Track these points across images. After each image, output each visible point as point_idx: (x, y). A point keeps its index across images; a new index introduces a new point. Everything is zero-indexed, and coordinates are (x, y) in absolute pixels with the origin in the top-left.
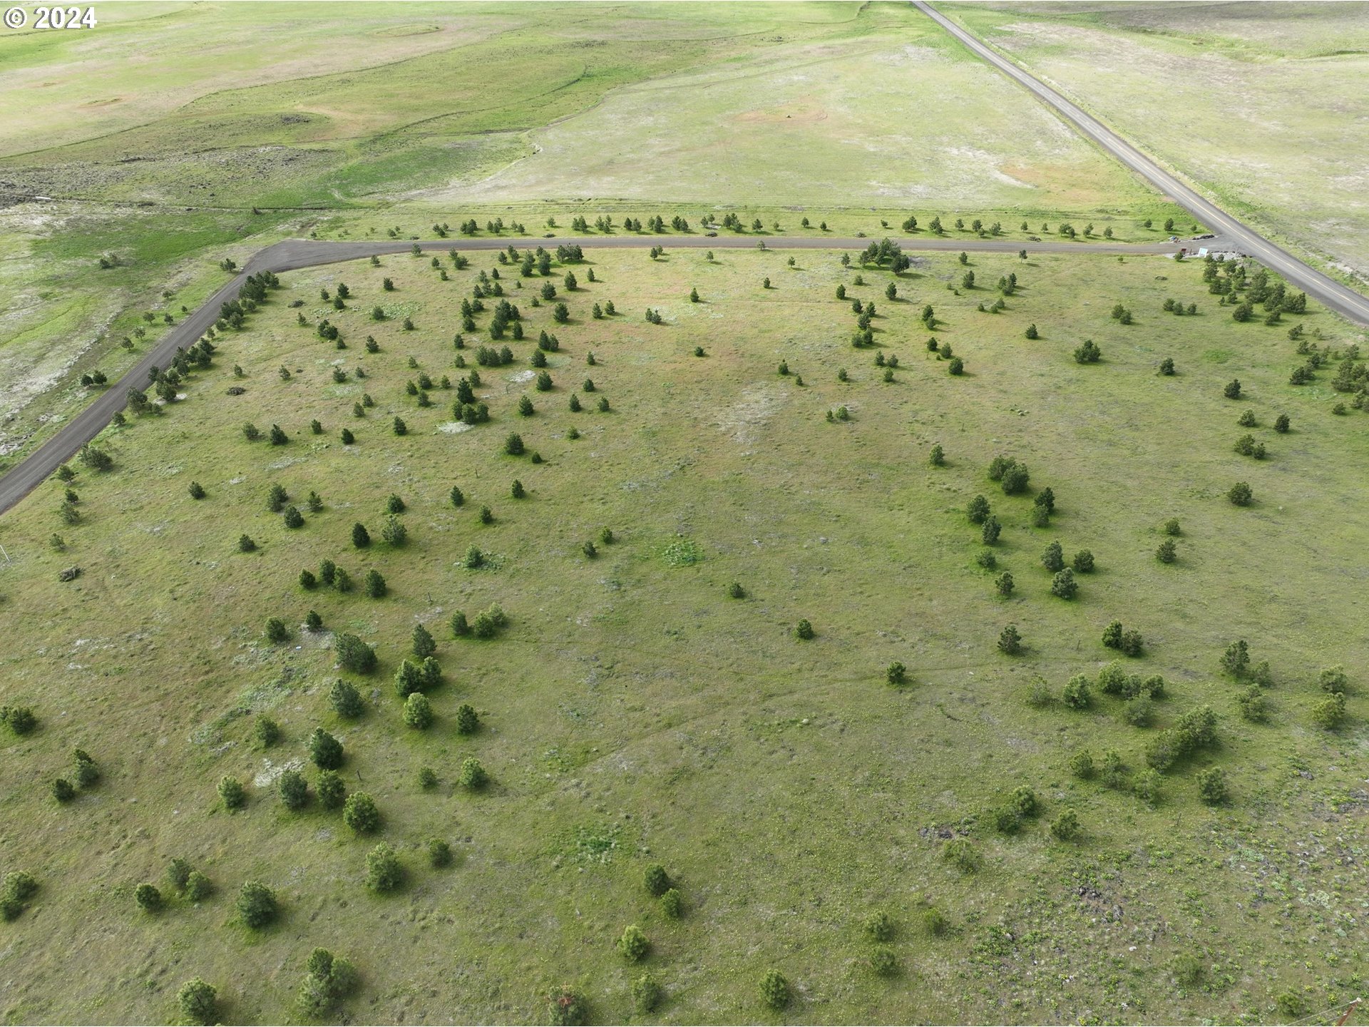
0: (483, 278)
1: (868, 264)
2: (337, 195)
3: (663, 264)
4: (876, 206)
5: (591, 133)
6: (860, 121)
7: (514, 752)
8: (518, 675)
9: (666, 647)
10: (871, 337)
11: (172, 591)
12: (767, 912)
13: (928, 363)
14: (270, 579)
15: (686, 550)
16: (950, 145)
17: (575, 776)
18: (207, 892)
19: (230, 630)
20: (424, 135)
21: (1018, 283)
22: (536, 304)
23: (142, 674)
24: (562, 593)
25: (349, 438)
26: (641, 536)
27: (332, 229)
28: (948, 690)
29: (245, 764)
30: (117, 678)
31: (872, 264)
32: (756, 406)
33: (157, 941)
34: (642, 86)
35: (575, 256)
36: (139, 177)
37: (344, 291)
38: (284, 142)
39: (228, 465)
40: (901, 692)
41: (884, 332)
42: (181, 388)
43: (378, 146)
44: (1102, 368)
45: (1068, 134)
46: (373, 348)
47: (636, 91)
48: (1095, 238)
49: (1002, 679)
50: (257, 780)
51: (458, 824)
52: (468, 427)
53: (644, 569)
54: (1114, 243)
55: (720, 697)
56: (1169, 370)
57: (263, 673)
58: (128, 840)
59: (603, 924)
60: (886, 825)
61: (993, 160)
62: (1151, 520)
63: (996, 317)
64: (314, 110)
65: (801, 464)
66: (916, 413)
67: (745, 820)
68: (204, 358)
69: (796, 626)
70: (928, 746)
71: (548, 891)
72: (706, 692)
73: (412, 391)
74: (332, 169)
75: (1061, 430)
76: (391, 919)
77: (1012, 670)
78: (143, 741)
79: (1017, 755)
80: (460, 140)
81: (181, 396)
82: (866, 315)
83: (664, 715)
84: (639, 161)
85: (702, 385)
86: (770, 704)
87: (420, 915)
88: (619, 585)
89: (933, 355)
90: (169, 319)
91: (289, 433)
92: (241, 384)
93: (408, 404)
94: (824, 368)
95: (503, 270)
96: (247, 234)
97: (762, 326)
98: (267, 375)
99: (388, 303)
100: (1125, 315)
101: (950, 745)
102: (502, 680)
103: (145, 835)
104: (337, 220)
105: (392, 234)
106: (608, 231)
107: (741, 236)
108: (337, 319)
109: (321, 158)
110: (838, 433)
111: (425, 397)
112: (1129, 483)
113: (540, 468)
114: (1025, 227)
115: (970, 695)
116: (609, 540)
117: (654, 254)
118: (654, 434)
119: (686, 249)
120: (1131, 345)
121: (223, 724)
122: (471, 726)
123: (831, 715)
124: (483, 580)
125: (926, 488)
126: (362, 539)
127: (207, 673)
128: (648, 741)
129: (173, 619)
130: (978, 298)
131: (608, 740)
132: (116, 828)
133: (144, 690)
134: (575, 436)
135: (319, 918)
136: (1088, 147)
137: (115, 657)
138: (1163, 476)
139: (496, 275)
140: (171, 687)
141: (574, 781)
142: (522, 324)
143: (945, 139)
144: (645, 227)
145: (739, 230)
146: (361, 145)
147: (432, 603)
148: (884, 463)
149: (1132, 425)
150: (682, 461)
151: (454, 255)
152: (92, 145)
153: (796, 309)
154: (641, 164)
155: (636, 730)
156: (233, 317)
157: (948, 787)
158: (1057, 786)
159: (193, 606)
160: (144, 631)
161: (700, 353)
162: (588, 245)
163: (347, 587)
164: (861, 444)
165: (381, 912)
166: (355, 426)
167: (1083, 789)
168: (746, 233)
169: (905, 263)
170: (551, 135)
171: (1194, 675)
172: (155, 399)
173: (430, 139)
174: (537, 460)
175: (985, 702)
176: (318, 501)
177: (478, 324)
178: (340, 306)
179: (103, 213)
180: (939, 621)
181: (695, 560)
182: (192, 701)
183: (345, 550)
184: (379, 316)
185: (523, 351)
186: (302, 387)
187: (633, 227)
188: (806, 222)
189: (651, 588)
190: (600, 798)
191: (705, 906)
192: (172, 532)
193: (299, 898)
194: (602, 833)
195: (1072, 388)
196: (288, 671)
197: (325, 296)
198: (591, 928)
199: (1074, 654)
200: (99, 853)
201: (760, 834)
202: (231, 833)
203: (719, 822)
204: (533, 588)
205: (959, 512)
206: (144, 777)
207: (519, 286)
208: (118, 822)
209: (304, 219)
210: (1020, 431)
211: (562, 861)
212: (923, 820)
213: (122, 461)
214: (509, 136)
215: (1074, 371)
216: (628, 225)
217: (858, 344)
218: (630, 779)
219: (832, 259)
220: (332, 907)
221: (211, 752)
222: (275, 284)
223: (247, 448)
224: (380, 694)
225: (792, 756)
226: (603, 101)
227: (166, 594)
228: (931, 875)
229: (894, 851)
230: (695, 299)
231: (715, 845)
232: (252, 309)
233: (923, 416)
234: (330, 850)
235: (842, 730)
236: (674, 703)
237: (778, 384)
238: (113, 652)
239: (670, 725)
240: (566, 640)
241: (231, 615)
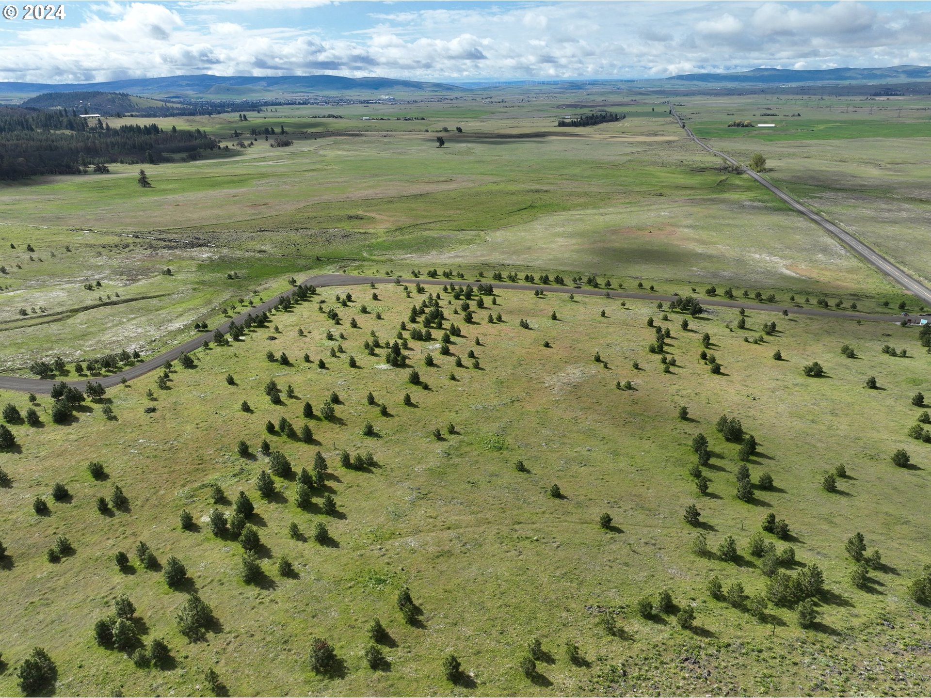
0: (431, 298)
1: (674, 310)
2: (365, 255)
3: (541, 300)
4: (691, 281)
5: (523, 234)
6: (697, 237)
7: (350, 527)
8: (369, 490)
9: (465, 489)
10: (662, 348)
11: (197, 424)
12: (468, 631)
13: (698, 366)
14: (251, 425)
15: (498, 442)
16: (755, 252)
17: (381, 544)
18: (153, 565)
19: (219, 446)
20: (425, 230)
21: (777, 329)
22: (456, 312)
23: (165, 460)
24: (413, 454)
25: (322, 365)
26: (473, 432)
27: (355, 270)
28: (639, 537)
29: (200, 510)
30: (152, 460)
31: (678, 310)
32: (573, 375)
33: (118, 584)
34: (563, 213)
35: (489, 291)
36: (263, 239)
37: (349, 297)
38: (345, 228)
39: (252, 371)
40: (607, 533)
41: (673, 346)
42: (243, 335)
43: (397, 233)
44: (823, 380)
45: (843, 252)
46: (354, 325)
47: (558, 215)
48: (844, 309)
49: (680, 537)
50: (203, 518)
51: (302, 557)
52: (392, 367)
53: (468, 449)
54: (857, 313)
55: (487, 519)
56: (872, 384)
57: (228, 469)
58: (125, 535)
59: (364, 619)
60: (565, 600)
61: (782, 262)
62: (827, 467)
63: (757, 346)
64: (367, 214)
65: (590, 408)
66: (679, 390)
67: (474, 582)
68: (262, 321)
69: (549, 489)
70: (612, 564)
71: (340, 598)
72: (479, 515)
73: (367, 346)
74: (367, 242)
75: (779, 410)
76: (245, 595)
77: (689, 534)
78: (152, 490)
79: (672, 578)
80: (444, 233)
81: (241, 338)
82: (663, 336)
83: (448, 522)
84: (546, 249)
85: (542, 362)
86: (517, 527)
87: (261, 597)
88: (449, 454)
89: (703, 362)
90: (251, 303)
91: (291, 360)
92: (276, 335)
93: (362, 353)
94: (626, 361)
95: (443, 295)
96: (310, 269)
97: (592, 336)
98: (291, 333)
99: (371, 305)
100: (849, 351)
101: (628, 566)
102: (359, 491)
103: (134, 534)
104: (361, 266)
105: (387, 274)
106: (513, 281)
107: (597, 289)
108: (341, 311)
109: (363, 236)
110: (621, 395)
111: (373, 350)
112: (819, 445)
113: (426, 392)
114: (793, 299)
115: (653, 542)
116: (452, 431)
117: (537, 294)
118: (502, 383)
119: (559, 294)
120: (849, 369)
121: (196, 490)
122: (332, 510)
123: (554, 538)
124: (370, 442)
125: (670, 430)
126: (308, 412)
127: (199, 464)
128: (434, 534)
129: (192, 437)
130: (747, 334)
131: (408, 530)
132: (122, 528)
133: (163, 467)
134: (453, 378)
135: (205, 588)
136: (856, 260)
137: (156, 450)
138: (846, 443)
139: (438, 296)
140: (177, 468)
141: (379, 547)
142: (443, 322)
143: (753, 249)
144: (537, 280)
145: (596, 286)
146: (387, 232)
147: (335, 449)
148: (646, 414)
149: (833, 413)
150: (513, 399)
151: (418, 285)
152: (245, 223)
153: (618, 329)
154: (548, 250)
155: (428, 528)
156: (284, 304)
157: (616, 587)
158: (694, 600)
159: (205, 432)
160: (175, 440)
161: (547, 345)
162: (499, 287)
163: (292, 435)
164: (634, 402)
165: (240, 592)
166: (328, 360)
167: (712, 604)
168: (600, 288)
169: (701, 311)
170: (498, 234)
171: (825, 556)
172: (229, 338)
173: (428, 232)
174: (426, 387)
175: (662, 547)
176: (292, 391)
177: (418, 319)
178: (344, 304)
179: (238, 254)
180: (649, 501)
181: (501, 448)
182: (185, 477)
183: (297, 417)
184: (364, 310)
185: (437, 334)
186: (307, 340)
187: (529, 279)
188: (641, 285)
189: (467, 459)
190: (390, 558)
191: (429, 622)
192: (209, 398)
193: (200, 577)
194: (384, 575)
195: (797, 388)
196: (242, 470)
197: (338, 299)
198: (356, 620)
199: (738, 531)
200: (108, 539)
201: (481, 591)
202: (178, 541)
203: (457, 581)
204: (397, 449)
205: (688, 446)
206: (146, 508)
207: (450, 303)
208: (124, 526)
209: (342, 264)
210: (750, 408)
211: (354, 585)
212: (590, 602)
213: (199, 364)
214: (473, 233)
215: (802, 379)
216: (527, 278)
217: (653, 350)
218: (413, 551)
219: (652, 305)
220: (215, 583)
221: (185, 501)
222: (314, 292)
223: (267, 364)
224: (287, 488)
225: (519, 556)
226: (537, 219)
227: (194, 425)
228: (584, 631)
229: (564, 614)
230: (554, 317)
231: (450, 592)
232: (297, 302)
233: (684, 393)
234: (227, 557)
235: (558, 547)
236: (456, 518)
237: (592, 366)
238: (155, 448)
239: (449, 528)
240: (405, 477)
241: (223, 439)
